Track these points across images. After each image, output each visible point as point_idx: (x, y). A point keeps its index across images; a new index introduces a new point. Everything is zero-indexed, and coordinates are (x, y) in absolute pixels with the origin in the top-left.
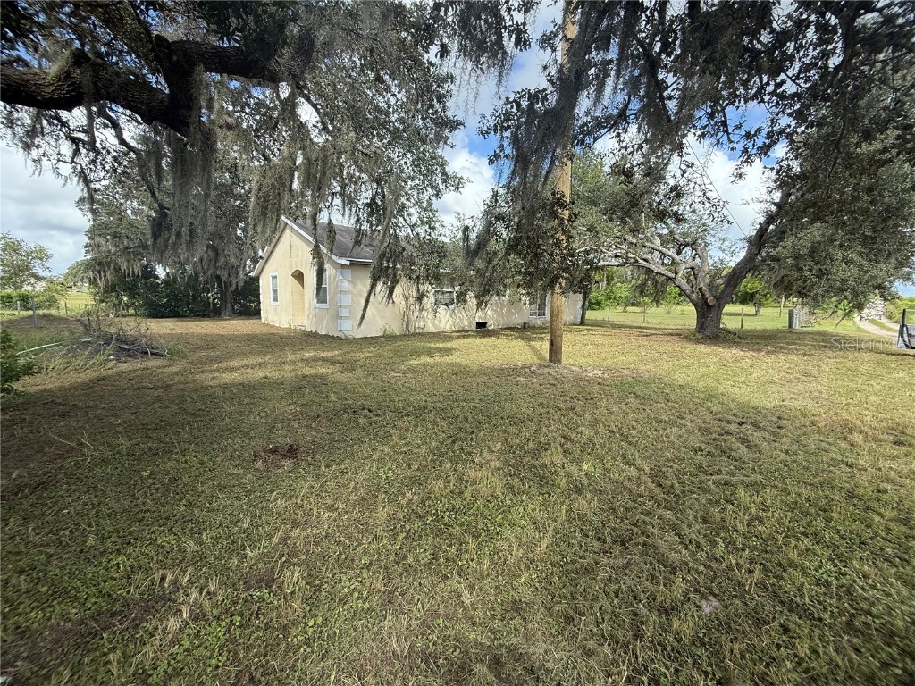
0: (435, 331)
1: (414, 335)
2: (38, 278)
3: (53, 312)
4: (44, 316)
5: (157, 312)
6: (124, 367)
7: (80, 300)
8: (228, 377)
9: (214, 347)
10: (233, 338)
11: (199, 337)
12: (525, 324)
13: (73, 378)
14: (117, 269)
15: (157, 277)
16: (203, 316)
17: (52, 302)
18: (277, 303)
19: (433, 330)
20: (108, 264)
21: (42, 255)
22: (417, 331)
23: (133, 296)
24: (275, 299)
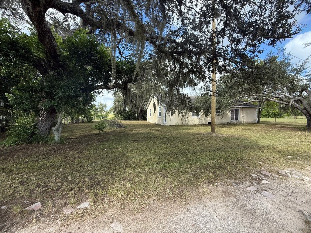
0: (193, 124)
1: (184, 125)
2: (104, 111)
3: (107, 119)
4: (106, 120)
5: (125, 119)
6: (117, 129)
7: (111, 116)
8: (134, 132)
9: (134, 127)
10: (139, 125)
11: (132, 124)
12: (228, 123)
13: (110, 130)
14: (118, 109)
15: (126, 110)
16: (135, 120)
17: (106, 117)
18: (150, 116)
19: (192, 124)
20: (117, 108)
21: (106, 106)
22: (186, 124)
23: (121, 115)
24: (150, 115)
